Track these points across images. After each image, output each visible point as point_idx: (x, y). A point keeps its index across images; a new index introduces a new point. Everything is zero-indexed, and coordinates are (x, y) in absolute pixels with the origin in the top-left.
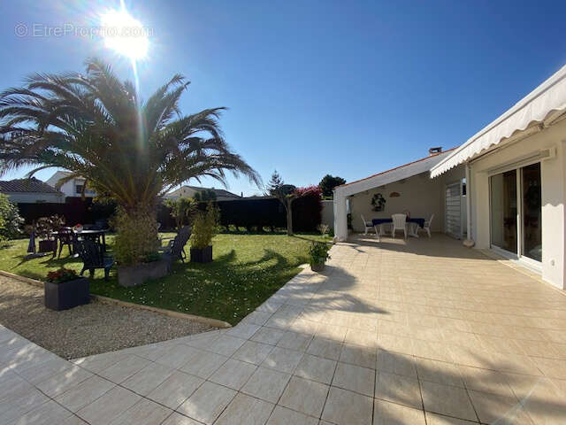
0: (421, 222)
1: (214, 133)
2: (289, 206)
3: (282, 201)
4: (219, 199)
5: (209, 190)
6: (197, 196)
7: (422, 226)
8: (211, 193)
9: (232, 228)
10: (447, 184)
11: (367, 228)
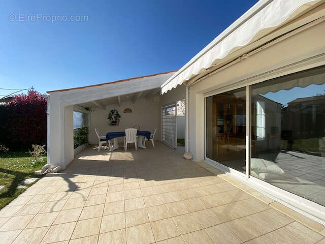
0: (147, 135)
7: (149, 138)
10: (163, 106)
11: (101, 143)
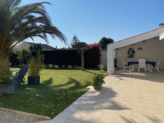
0: (153, 64)
2: (83, 54)
3: (79, 51)
4: (44, 49)
5: (38, 44)
6: (31, 48)
7: (154, 66)
8: (39, 46)
9: (51, 66)
11: (125, 67)
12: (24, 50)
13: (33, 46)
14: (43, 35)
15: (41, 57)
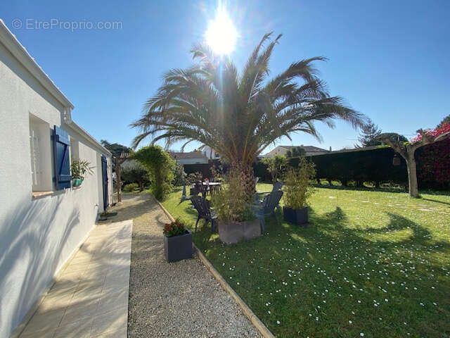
1: (307, 76)
2: (412, 157)
5: (298, 147)
6: (289, 153)
9: (324, 182)
12: (277, 159)
13: (291, 151)
14: (307, 126)
15: (307, 169)
